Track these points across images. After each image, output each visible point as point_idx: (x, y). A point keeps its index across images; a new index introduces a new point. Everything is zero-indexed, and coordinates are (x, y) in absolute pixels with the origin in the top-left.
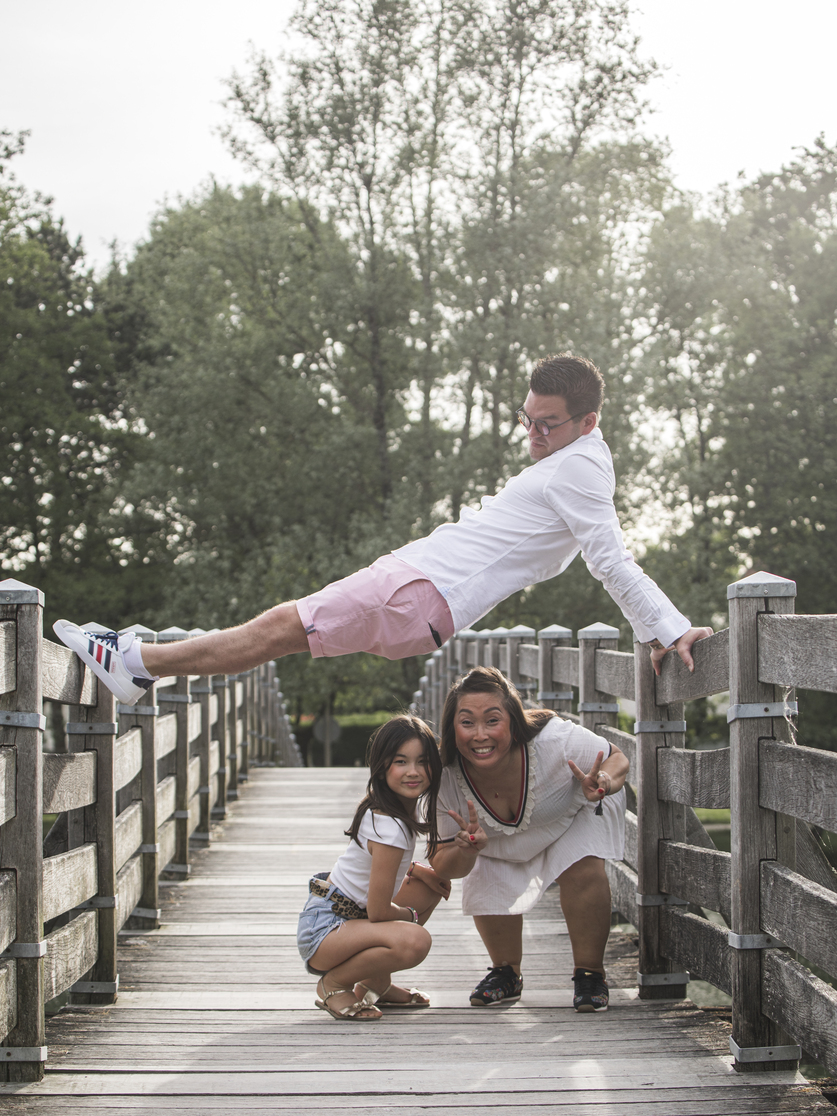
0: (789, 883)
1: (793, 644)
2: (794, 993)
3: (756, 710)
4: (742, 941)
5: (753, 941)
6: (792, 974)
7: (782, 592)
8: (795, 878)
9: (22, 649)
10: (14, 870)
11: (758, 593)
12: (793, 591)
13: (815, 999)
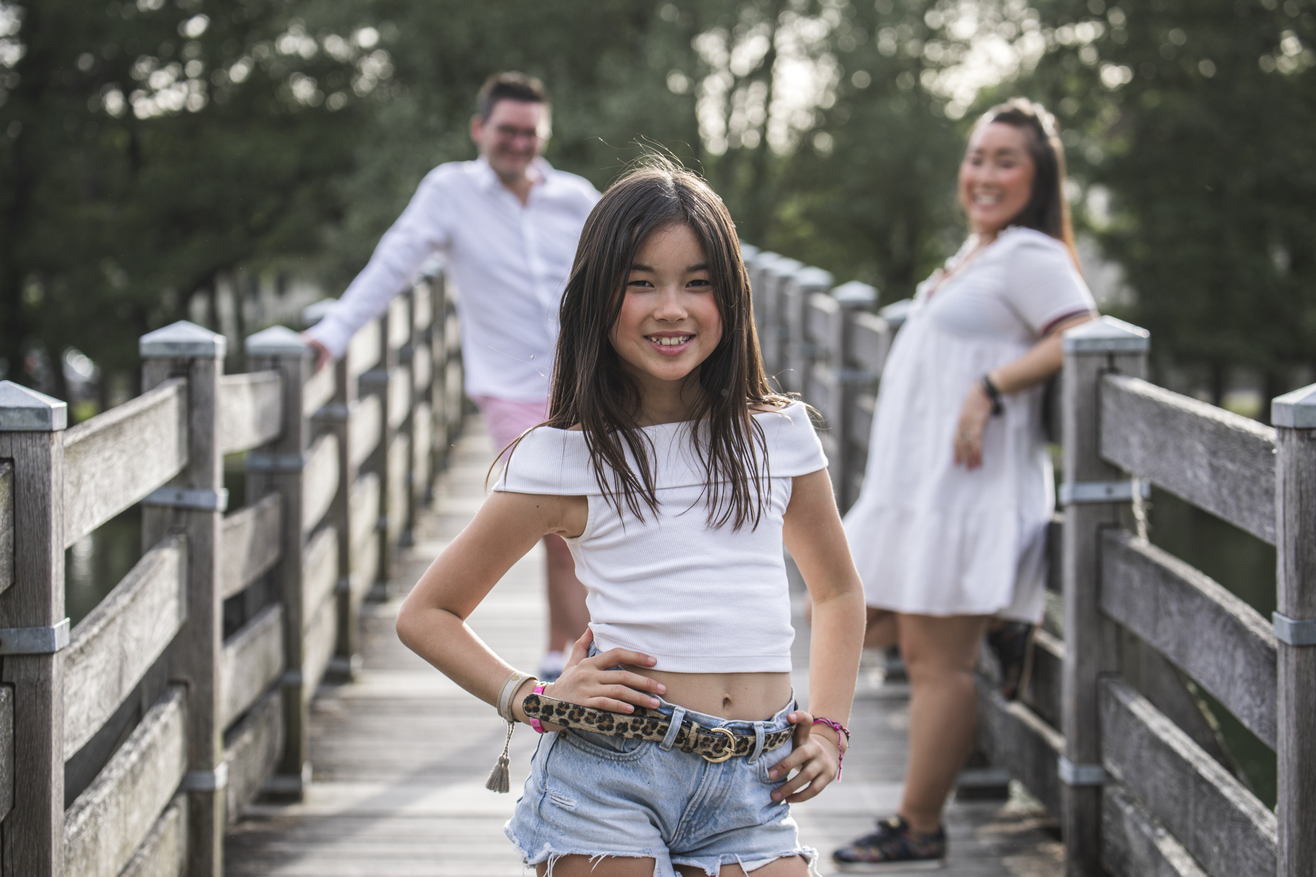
0: (1131, 715)
1: (1141, 425)
2: (1138, 850)
3: (1096, 492)
4: (1076, 774)
5: (1090, 775)
6: (1136, 826)
7: (1131, 346)
8: (1141, 708)
9: (196, 414)
10: (186, 685)
11: (1101, 347)
12: (1144, 346)
13: (1163, 866)
